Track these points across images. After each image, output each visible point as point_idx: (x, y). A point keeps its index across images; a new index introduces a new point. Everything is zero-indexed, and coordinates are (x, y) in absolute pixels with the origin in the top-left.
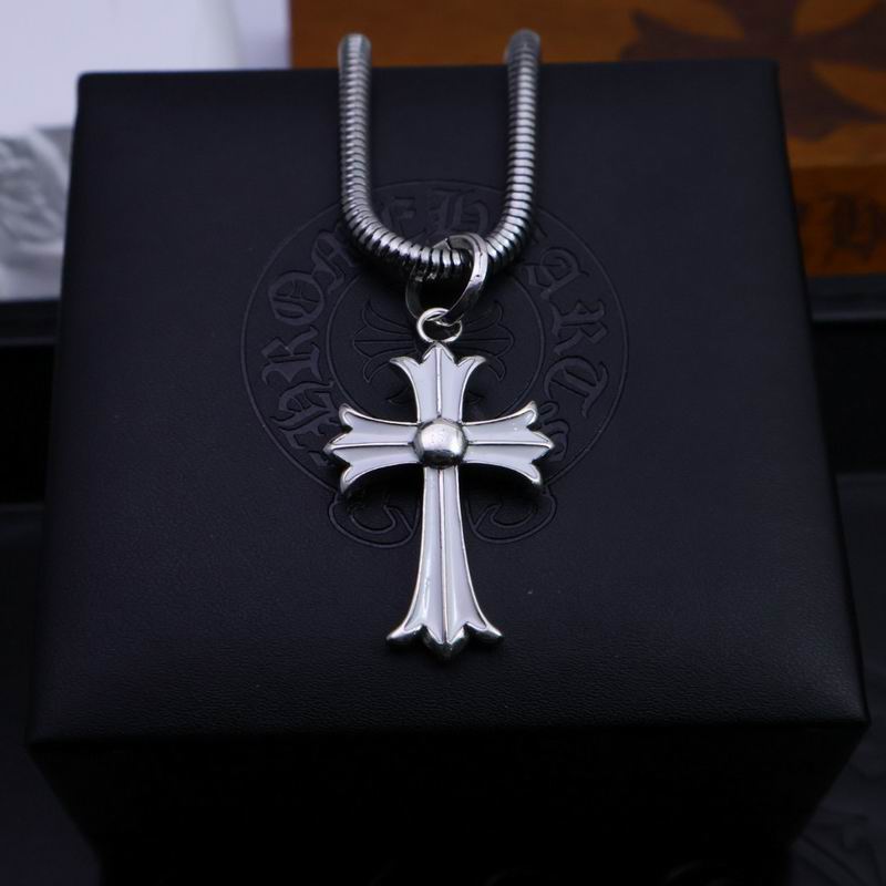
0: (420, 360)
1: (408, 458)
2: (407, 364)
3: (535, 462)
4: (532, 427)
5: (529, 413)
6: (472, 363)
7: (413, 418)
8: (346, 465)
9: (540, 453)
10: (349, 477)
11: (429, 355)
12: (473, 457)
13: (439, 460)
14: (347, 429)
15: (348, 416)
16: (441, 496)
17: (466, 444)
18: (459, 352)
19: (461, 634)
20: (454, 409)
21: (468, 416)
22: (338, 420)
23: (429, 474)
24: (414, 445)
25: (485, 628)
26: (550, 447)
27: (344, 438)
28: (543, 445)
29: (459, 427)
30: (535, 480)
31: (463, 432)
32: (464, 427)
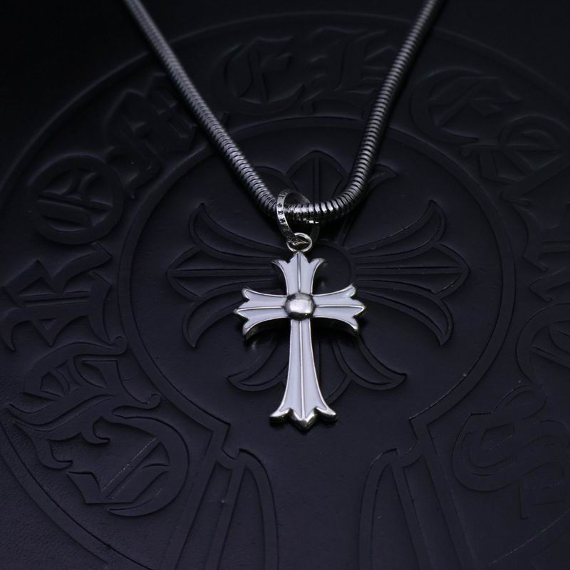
0: (288, 261)
1: (282, 315)
2: (282, 264)
3: (355, 317)
4: (353, 298)
5: (350, 291)
6: (317, 262)
8: (245, 320)
9: (357, 312)
10: (247, 327)
11: (294, 260)
12: (319, 314)
13: (300, 317)
14: (247, 300)
15: (247, 293)
16: (301, 336)
17: (314, 307)
19: (312, 415)
20: (307, 287)
22: (242, 295)
23: (293, 323)
24: (285, 308)
25: (328, 411)
26: (363, 308)
27: (245, 305)
28: (360, 308)
29: (311, 298)
30: (355, 328)
31: (312, 300)
32: (314, 298)
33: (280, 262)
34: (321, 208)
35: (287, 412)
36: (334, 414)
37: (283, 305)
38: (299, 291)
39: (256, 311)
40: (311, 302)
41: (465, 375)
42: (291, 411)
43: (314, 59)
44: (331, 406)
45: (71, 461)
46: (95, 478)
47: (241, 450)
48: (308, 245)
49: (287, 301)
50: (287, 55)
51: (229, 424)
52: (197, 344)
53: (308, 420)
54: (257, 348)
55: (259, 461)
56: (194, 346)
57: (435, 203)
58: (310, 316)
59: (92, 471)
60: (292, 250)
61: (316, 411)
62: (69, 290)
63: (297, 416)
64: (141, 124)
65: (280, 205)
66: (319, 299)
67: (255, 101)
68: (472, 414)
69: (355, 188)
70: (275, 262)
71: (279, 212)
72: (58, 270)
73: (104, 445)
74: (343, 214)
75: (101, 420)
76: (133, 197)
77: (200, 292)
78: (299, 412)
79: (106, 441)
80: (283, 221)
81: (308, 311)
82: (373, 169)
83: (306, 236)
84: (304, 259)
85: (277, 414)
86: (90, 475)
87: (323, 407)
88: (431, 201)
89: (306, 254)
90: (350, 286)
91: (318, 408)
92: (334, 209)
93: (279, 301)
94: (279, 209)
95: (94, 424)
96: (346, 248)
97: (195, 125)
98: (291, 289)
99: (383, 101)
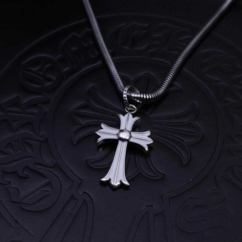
0: (124, 116)
1: (116, 137)
3: (148, 145)
4: (149, 137)
5: (148, 133)
6: (136, 118)
8: (99, 137)
9: (149, 143)
10: (100, 140)
11: (126, 115)
12: (132, 140)
13: (123, 140)
14: (102, 128)
15: (103, 126)
17: (131, 137)
19: (119, 183)
20: (129, 128)
23: (120, 142)
24: (117, 135)
25: (126, 183)
26: (152, 142)
27: (101, 130)
28: (151, 141)
30: (147, 150)
31: (130, 134)
32: (131, 133)
33: (120, 115)
34: (143, 96)
35: (108, 179)
36: (129, 184)
37: (117, 133)
38: (126, 129)
39: (105, 134)
40: (130, 135)
41: (191, 180)
42: (110, 179)
43: (156, 36)
44: (128, 181)
45: (10, 182)
46: (18, 191)
47: (84, 192)
48: (134, 111)
49: (119, 132)
50: (145, 31)
51: (82, 180)
52: (76, 143)
53: (116, 185)
54: (102, 150)
55: (91, 199)
56: (75, 144)
57: (195, 104)
58: (128, 140)
59: (18, 188)
60: (127, 111)
61: (121, 182)
62: (28, 110)
64: (75, 48)
65: (125, 91)
66: (134, 134)
67: (127, 48)
68: (190, 197)
69: (161, 91)
70: (118, 115)
71: (124, 94)
72: (26, 101)
73: (26, 178)
74: (152, 101)
75: (27, 167)
76: (65, 77)
77: (83, 122)
78: (113, 181)
79: (27, 176)
80: (125, 98)
81: (128, 138)
82: (171, 85)
83: (134, 107)
84: (131, 116)
85: (104, 179)
86: (17, 189)
87: (124, 181)
88: (193, 103)
89: (133, 114)
90: (149, 132)
91: (122, 181)
92: (149, 98)
93: (116, 131)
94: (125, 92)
95: (24, 168)
96: (152, 116)
97: (99, 53)
98: (122, 128)
99: (182, 57)
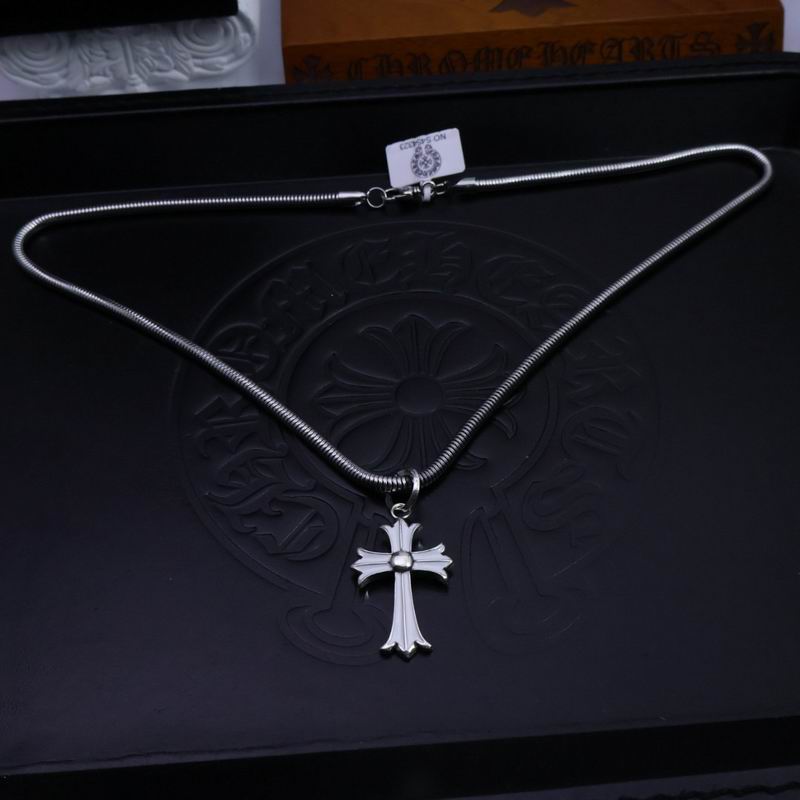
0: (392, 526)
1: (388, 568)
2: (387, 528)
3: (445, 569)
4: (443, 554)
5: (441, 548)
6: (415, 526)
7: (390, 551)
8: (360, 573)
9: (446, 565)
10: (362, 578)
11: (396, 524)
12: (416, 567)
13: (402, 570)
14: (360, 557)
15: (361, 552)
16: (403, 585)
17: (413, 561)
18: (409, 522)
19: (413, 647)
20: (407, 547)
21: (415, 548)
22: (357, 553)
23: (397, 575)
24: (390, 563)
25: (424, 643)
26: (451, 562)
27: (359, 561)
28: (448, 561)
29: (410, 554)
30: (445, 577)
31: (411, 556)
32: (412, 554)
35: (393, 645)
36: (430, 645)
37: (388, 560)
38: (401, 550)
39: (368, 566)
40: (410, 558)
42: (397, 644)
44: (428, 640)
49: (392, 558)
53: (410, 651)
58: (410, 569)
60: (395, 517)
61: (416, 643)
63: (402, 648)
66: (417, 556)
70: (382, 527)
78: (403, 645)
81: (408, 565)
84: (404, 524)
85: (386, 647)
87: (421, 640)
89: (406, 520)
90: (441, 545)
93: (386, 557)
98: (395, 549)
